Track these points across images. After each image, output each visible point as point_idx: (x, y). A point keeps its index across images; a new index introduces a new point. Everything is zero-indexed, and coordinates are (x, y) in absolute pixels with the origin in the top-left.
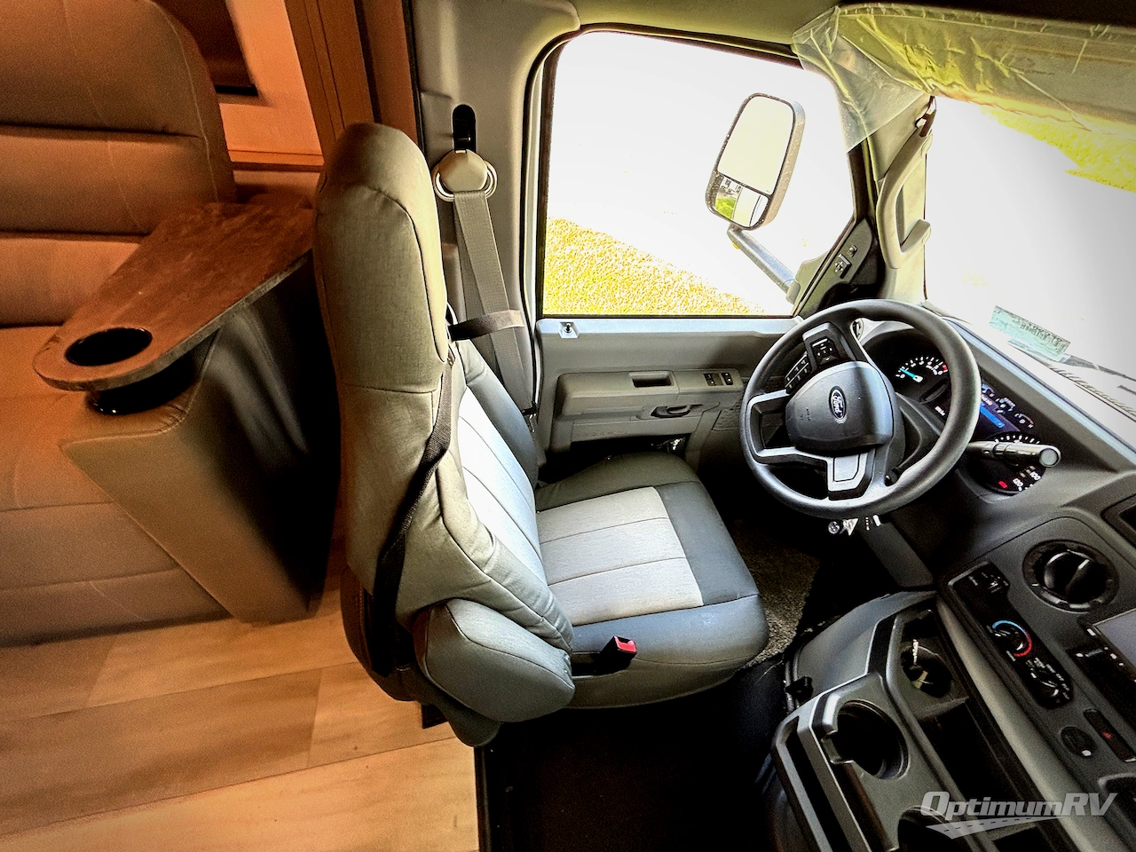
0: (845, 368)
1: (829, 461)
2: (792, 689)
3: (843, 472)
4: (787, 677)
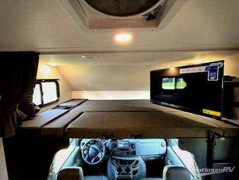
0: (91, 148)
1: (98, 156)
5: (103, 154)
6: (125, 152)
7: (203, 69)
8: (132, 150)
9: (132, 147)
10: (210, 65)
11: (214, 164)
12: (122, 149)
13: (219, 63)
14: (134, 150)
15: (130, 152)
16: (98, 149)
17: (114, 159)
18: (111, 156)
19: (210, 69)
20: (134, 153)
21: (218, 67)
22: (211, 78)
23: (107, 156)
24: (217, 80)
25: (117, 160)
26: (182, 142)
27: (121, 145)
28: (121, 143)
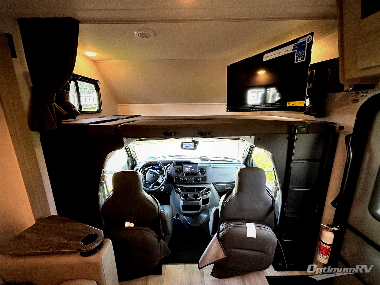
0: (148, 172)
1: (157, 181)
2: (177, 217)
3: (160, 180)
4: (174, 218)
5: (165, 178)
6: (193, 178)
7: (289, 49)
8: (202, 176)
9: (202, 172)
10: (299, 42)
11: (293, 162)
12: (188, 174)
13: (307, 37)
14: (204, 175)
15: (199, 178)
16: (158, 173)
17: (178, 187)
18: (174, 184)
19: (297, 47)
20: (204, 180)
21: (307, 43)
22: (298, 60)
23: (169, 185)
24: (304, 60)
25: (182, 189)
26: (259, 139)
27: (187, 168)
28: (188, 167)
